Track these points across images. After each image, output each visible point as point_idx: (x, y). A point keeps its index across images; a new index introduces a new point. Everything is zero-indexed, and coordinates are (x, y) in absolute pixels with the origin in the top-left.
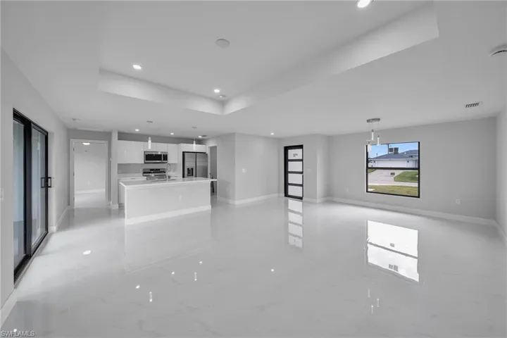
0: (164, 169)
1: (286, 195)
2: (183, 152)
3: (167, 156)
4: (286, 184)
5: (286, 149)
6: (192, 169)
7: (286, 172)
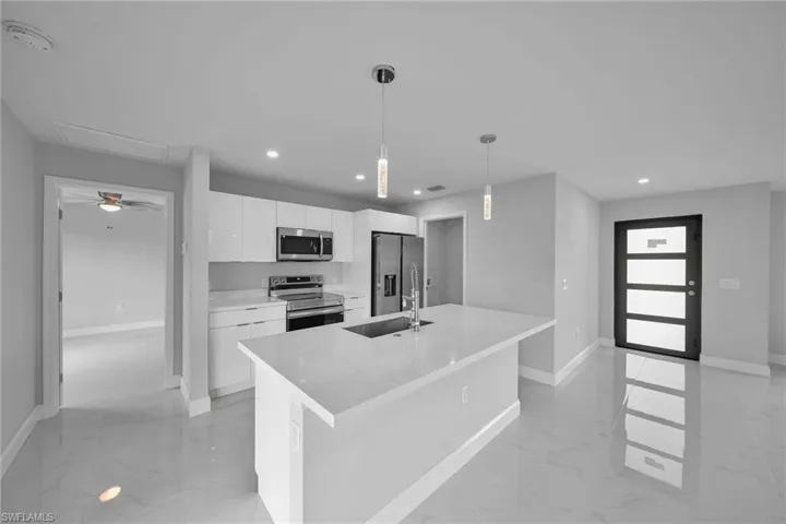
0: (319, 278)
1: (621, 341)
2: (373, 233)
3: (331, 240)
4: (621, 316)
5: (621, 229)
6: (395, 276)
7: (621, 286)
